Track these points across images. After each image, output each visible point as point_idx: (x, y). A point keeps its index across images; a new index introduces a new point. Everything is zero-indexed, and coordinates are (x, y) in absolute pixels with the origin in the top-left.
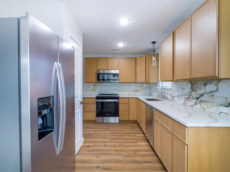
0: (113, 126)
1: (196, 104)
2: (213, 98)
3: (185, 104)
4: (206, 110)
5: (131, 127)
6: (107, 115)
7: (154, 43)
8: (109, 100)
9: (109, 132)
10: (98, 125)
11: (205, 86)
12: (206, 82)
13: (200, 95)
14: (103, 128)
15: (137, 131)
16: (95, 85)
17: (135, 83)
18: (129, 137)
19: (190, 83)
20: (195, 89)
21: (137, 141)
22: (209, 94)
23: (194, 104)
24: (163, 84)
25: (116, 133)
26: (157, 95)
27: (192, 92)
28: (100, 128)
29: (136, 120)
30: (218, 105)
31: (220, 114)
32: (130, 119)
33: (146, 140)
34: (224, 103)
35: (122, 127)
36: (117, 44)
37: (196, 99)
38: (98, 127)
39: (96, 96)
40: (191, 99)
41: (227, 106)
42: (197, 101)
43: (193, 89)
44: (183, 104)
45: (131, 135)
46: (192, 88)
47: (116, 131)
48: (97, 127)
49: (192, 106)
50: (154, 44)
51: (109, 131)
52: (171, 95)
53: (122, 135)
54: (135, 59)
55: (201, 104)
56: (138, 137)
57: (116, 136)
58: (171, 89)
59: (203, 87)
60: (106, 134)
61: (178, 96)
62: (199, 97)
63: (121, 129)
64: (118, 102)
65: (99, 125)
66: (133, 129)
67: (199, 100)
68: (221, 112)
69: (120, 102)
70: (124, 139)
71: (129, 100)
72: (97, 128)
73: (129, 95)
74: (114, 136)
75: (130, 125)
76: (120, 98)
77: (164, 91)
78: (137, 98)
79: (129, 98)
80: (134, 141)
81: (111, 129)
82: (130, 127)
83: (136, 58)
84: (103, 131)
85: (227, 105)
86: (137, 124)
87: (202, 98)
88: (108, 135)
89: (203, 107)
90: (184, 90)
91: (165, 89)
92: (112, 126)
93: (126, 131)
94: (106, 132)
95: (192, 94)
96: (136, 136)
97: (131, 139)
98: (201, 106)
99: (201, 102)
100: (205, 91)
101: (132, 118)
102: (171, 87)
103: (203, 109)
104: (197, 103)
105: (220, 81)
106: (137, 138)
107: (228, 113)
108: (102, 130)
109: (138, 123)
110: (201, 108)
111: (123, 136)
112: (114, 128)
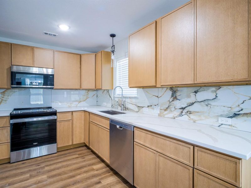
0: (48, 161)
1: (181, 115)
2: (209, 107)
3: (161, 116)
4: (197, 122)
5: (79, 155)
6: (35, 144)
7: (113, 36)
8: (35, 119)
9: (44, 177)
10: (16, 166)
11: (196, 93)
12: (198, 89)
13: (187, 104)
14: (30, 171)
15: (90, 160)
16: (4, 92)
17: (79, 89)
18: (85, 175)
19: (171, 90)
20: (178, 97)
21: (100, 179)
22: (202, 103)
23: (177, 115)
24: (123, 91)
25: (59, 175)
26: (110, 105)
27: (173, 101)
28: (22, 173)
29: (83, 142)
30: (218, 116)
31: (220, 126)
32: (74, 143)
33: (111, 173)
34: (227, 114)
35: (66, 159)
36: (58, 26)
37: (180, 109)
38: (19, 171)
39: (11, 114)
40: (173, 109)
41: (231, 117)
42: (182, 112)
43: (176, 97)
44: (158, 115)
45: (85, 169)
46: (174, 96)
47: (58, 168)
48: (14, 172)
49: (174, 118)
50: (114, 38)
51: (43, 173)
52: (136, 105)
53: (71, 174)
54: (79, 56)
55: (189, 115)
56: (97, 170)
57: (62, 180)
58: (135, 98)
59: (192, 95)
60: (39, 182)
61: (148, 106)
62: (186, 107)
63: (65, 164)
64: (56, 120)
65: (19, 165)
66: (83, 158)
67: (185, 111)
68: (222, 124)
69: (58, 120)
70: (79, 182)
71: (72, 114)
72: (16, 175)
73: (69, 107)
74: (58, 181)
75: (76, 151)
76: (58, 114)
77: (124, 99)
78: (84, 111)
79: (72, 112)
80: (95, 180)
81: (47, 168)
82: (77, 156)
83: (81, 55)
84: (31, 177)
85: (231, 115)
86: (85, 148)
87: (191, 109)
88: (45, 183)
89: (192, 119)
90: (159, 98)
91: (125, 98)
92: (45, 162)
93: (74, 164)
94: (39, 178)
95: (174, 103)
96: (93, 170)
97: (88, 178)
98: (190, 117)
99: (189, 113)
100: (196, 100)
101: (77, 141)
102: (136, 95)
103: (192, 121)
104: (183, 114)
105: (221, 88)
106: (96, 172)
107: (233, 125)
108: (28, 175)
109: (86, 146)
110: (190, 120)
111: (74, 176)
112: (51, 165)
